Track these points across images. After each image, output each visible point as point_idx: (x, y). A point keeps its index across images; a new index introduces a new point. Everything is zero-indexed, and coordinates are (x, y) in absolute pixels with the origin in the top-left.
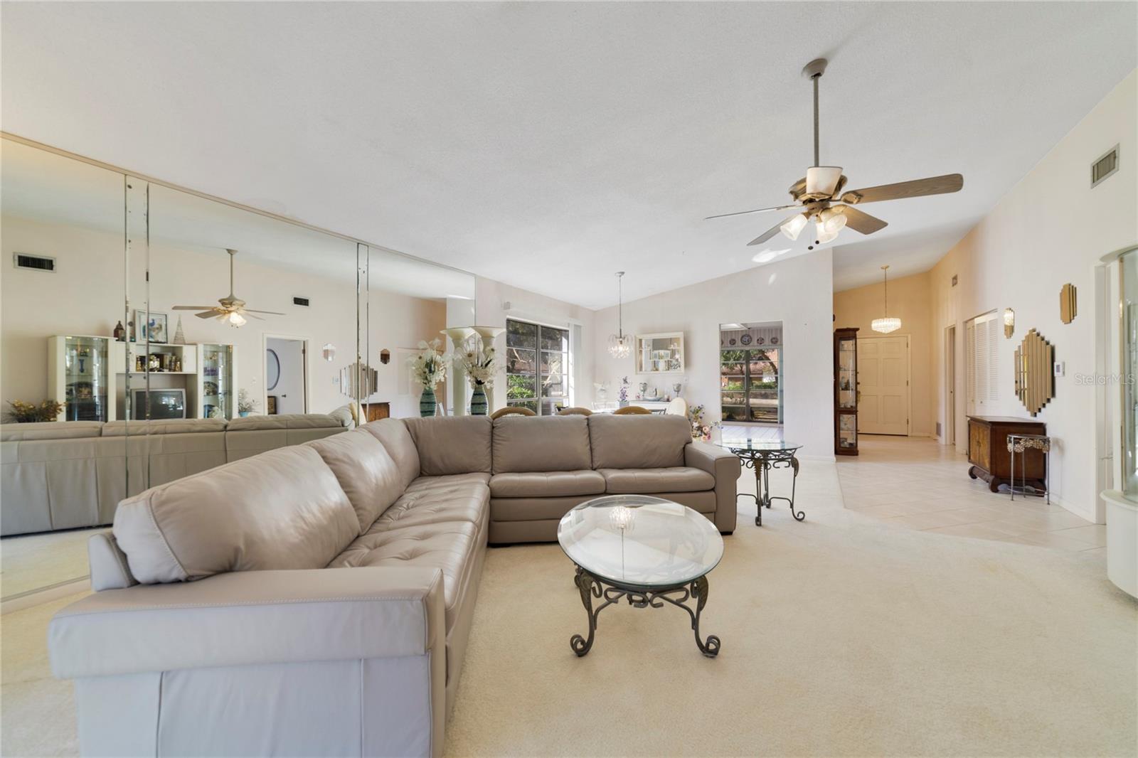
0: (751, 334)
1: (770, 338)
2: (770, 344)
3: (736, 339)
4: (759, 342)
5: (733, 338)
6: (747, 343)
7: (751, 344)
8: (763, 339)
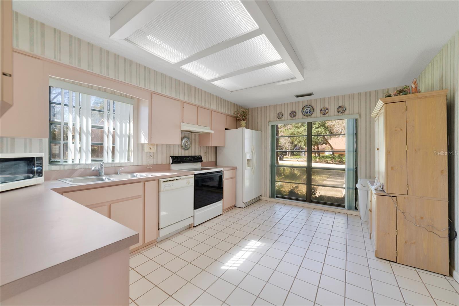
0: (313, 105)
1: (336, 108)
2: (336, 113)
3: (297, 112)
4: (323, 112)
5: (294, 110)
6: (308, 114)
7: (313, 115)
8: (327, 109)
